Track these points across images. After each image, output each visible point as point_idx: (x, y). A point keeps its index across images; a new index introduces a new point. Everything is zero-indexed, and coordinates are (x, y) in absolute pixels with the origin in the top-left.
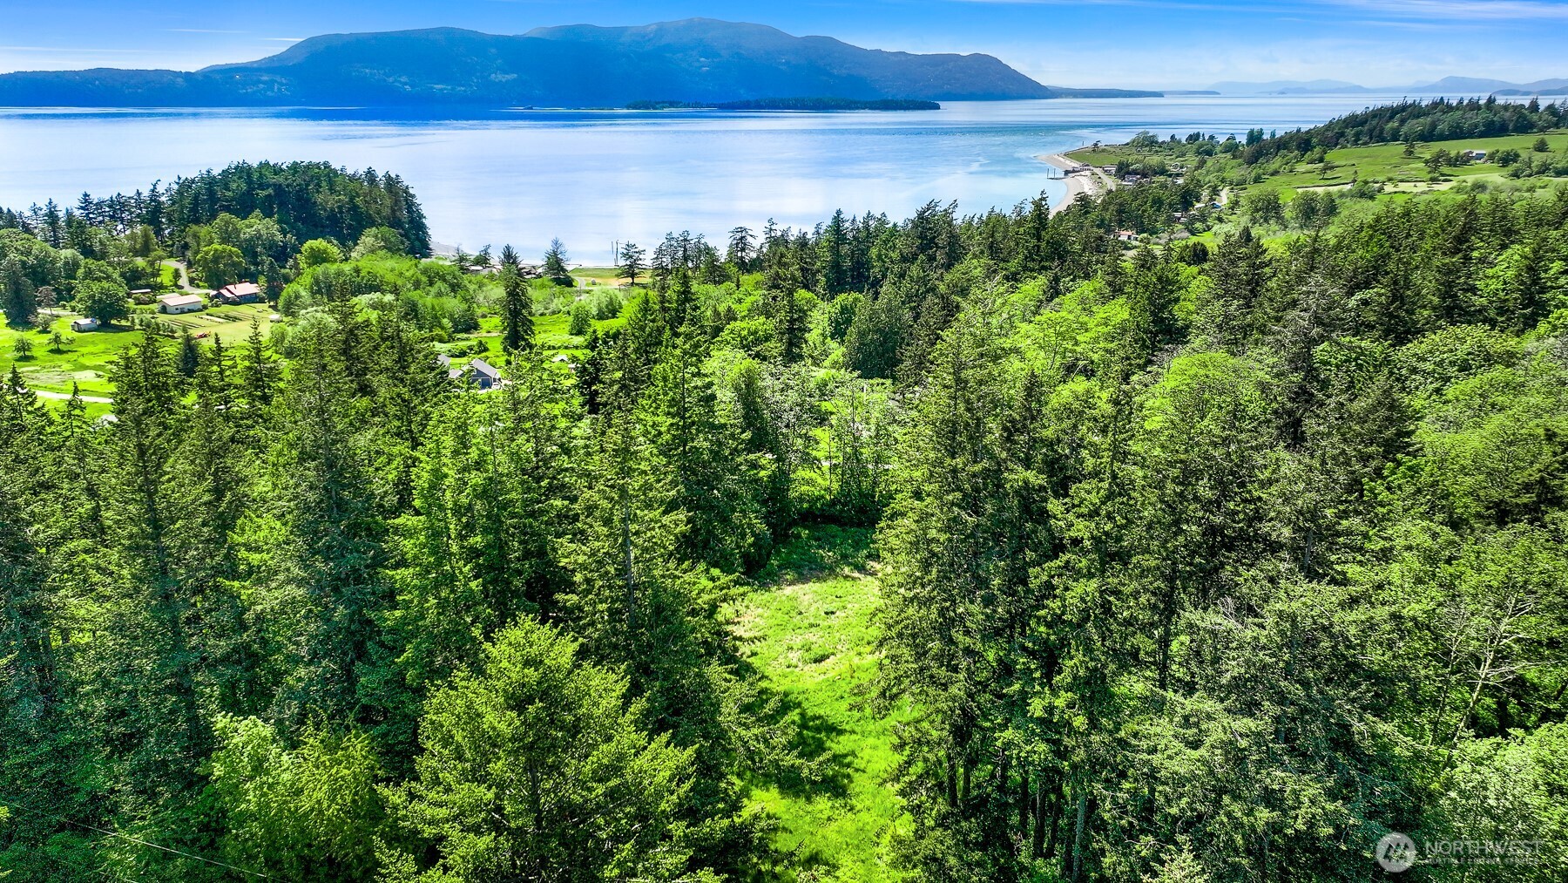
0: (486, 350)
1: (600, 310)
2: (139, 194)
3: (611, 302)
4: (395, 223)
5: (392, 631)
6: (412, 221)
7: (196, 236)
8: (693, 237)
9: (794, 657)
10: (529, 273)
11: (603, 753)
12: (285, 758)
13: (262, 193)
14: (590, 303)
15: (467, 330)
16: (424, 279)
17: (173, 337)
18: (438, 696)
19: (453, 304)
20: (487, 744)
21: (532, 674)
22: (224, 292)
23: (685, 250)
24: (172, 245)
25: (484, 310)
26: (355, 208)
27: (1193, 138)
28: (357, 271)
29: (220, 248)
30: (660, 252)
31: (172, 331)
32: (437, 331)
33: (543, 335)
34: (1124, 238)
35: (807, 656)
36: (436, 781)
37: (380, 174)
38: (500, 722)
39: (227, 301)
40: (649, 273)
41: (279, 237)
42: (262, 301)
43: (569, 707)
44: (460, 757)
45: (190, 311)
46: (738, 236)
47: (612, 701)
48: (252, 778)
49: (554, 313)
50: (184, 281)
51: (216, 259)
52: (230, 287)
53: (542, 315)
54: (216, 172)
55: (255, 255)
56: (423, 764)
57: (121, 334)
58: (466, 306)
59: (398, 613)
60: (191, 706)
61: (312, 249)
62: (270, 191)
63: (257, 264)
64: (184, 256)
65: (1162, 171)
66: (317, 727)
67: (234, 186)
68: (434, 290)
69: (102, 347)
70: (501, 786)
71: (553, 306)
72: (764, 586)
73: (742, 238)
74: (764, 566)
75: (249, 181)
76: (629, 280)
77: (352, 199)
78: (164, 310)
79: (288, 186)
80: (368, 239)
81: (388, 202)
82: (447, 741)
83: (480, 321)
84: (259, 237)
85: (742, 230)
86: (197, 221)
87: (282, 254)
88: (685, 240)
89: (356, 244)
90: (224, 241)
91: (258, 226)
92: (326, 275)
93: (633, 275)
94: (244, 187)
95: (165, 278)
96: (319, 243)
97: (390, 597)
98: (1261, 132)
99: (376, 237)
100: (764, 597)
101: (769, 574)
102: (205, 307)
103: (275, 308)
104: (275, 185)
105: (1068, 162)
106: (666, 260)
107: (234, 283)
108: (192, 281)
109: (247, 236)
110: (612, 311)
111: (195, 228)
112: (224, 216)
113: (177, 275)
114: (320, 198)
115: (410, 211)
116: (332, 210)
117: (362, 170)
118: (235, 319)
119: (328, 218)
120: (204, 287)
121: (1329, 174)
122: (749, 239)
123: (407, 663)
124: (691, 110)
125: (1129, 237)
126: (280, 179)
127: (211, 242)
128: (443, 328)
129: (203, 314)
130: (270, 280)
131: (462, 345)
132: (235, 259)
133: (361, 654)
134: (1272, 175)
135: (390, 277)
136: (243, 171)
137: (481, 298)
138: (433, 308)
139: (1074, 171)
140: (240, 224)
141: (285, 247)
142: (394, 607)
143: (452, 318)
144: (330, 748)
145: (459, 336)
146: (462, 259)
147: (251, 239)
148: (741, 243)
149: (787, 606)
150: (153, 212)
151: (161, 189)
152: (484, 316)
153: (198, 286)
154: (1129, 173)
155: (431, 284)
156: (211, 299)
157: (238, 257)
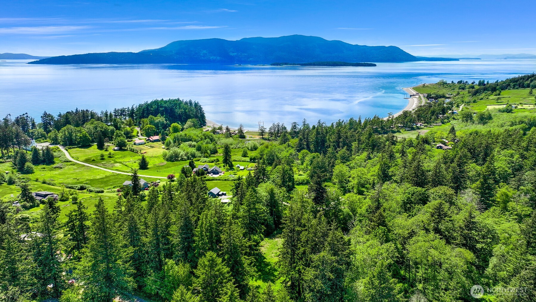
0: (219, 161)
1: (251, 148)
2: (128, 108)
3: (254, 146)
4: (196, 117)
5: (194, 247)
6: (201, 115)
7: (143, 122)
8: (281, 124)
9: (273, 255)
10: (233, 133)
11: (218, 268)
12: (176, 267)
13: (161, 109)
14: (250, 144)
15: (214, 153)
16: (203, 137)
17: (137, 153)
18: (200, 259)
19: (211, 146)
20: (205, 266)
21: (211, 258)
22: (150, 138)
23: (278, 128)
24: (137, 122)
25: (219, 146)
26: (186, 113)
27: (460, 82)
28: (186, 135)
29: (149, 126)
30: (271, 129)
31: (137, 151)
32: (206, 154)
33: (235, 156)
34: (419, 125)
35: (276, 255)
36: (199, 270)
37: (193, 101)
38: (207, 263)
39: (151, 141)
40: (267, 135)
41: (165, 122)
42: (160, 141)
43: (215, 262)
44: (202, 267)
45: (141, 144)
46: (294, 124)
47: (220, 262)
48: (171, 270)
49: (238, 148)
50: (139, 134)
51: (148, 129)
52: (152, 137)
53: (235, 148)
54: (149, 102)
55: (158, 126)
56: (198, 267)
57: (125, 152)
58: (214, 147)
59: (195, 244)
60: (159, 257)
61: (174, 126)
62: (163, 108)
63: (158, 130)
64: (139, 126)
65: (444, 97)
66: (181, 262)
67: (154, 107)
68: (206, 141)
69: (120, 156)
70: (207, 271)
71: (238, 146)
72: (271, 238)
73: (295, 125)
74: (273, 233)
75: (158, 106)
76: (261, 136)
77: (185, 110)
78: (135, 144)
79: (168, 107)
80: (189, 123)
81: (195, 111)
82: (201, 265)
83: (218, 150)
84: (160, 121)
85: (295, 123)
86: (144, 117)
87: (165, 127)
88: (278, 125)
89: (185, 124)
90: (150, 124)
91: (160, 119)
92: (178, 136)
93: (262, 135)
94: (156, 107)
95: (134, 133)
96: (175, 124)
97: (194, 241)
98: (484, 81)
99: (191, 122)
100: (271, 241)
101: (273, 236)
102: (145, 143)
103: (163, 143)
104: (165, 107)
105: (413, 91)
106: (272, 131)
107: (153, 136)
108: (141, 134)
109: (157, 122)
110: (255, 148)
111: (143, 119)
112: (151, 116)
113: (138, 133)
114: (176, 110)
115: (201, 112)
116: (180, 114)
117: (188, 101)
118: (153, 147)
119: (178, 116)
120: (145, 136)
121: (499, 101)
122: (297, 126)
123: (196, 253)
124: (292, 66)
125: (421, 125)
126: (166, 105)
127: (147, 124)
128: (208, 153)
129: (145, 145)
130: (162, 135)
131: (212, 159)
132: (154, 129)
133: (188, 250)
134: (481, 100)
135: (195, 137)
136: (156, 102)
137: (218, 142)
138: (205, 147)
139: (413, 96)
140: (155, 118)
141: (166, 125)
142: (194, 243)
143: (210, 151)
144: (184, 266)
145: (212, 155)
146: (214, 128)
147: (158, 122)
148: (294, 127)
149: (275, 244)
150: (132, 113)
151: (134, 107)
152: (219, 148)
153: (143, 136)
154: (430, 98)
155: (205, 139)
156: (147, 140)
157: (154, 128)
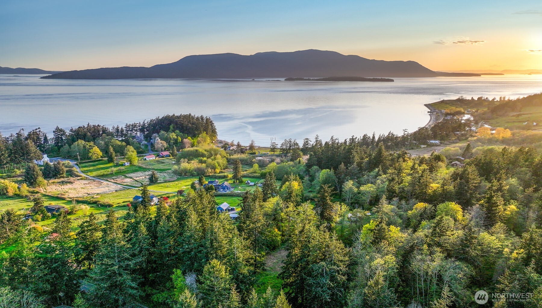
7: (154, 138)
10: (244, 149)
15: (224, 169)
19: (222, 162)
22: (161, 154)
23: (290, 144)
24: (147, 138)
26: (197, 128)
27: (480, 99)
28: (197, 150)
29: (160, 141)
30: (282, 144)
32: (216, 170)
33: (245, 172)
37: (204, 117)
39: (161, 157)
40: (279, 151)
41: (176, 137)
42: (170, 157)
45: (152, 160)
50: (150, 150)
53: (246, 164)
55: (169, 142)
58: (225, 163)
63: (169, 145)
64: (150, 141)
67: (165, 122)
68: (217, 157)
71: (249, 162)
75: (169, 121)
78: (145, 159)
85: (307, 139)
86: (155, 133)
88: (290, 141)
92: (188, 152)
93: (274, 151)
98: (505, 98)
99: (202, 137)
102: (156, 159)
103: (174, 159)
106: (284, 147)
107: (163, 151)
112: (162, 131)
115: (212, 128)
117: (200, 116)
118: (163, 162)
122: (309, 142)
131: (223, 175)
134: (500, 116)
135: (205, 153)
139: (431, 112)
141: (177, 140)
143: (221, 166)
145: (222, 171)
146: (226, 144)
148: (306, 143)
150: (143, 128)
151: (146, 122)
152: (230, 164)
153: (154, 151)
155: (216, 154)
156: (158, 156)
157: (165, 144)
